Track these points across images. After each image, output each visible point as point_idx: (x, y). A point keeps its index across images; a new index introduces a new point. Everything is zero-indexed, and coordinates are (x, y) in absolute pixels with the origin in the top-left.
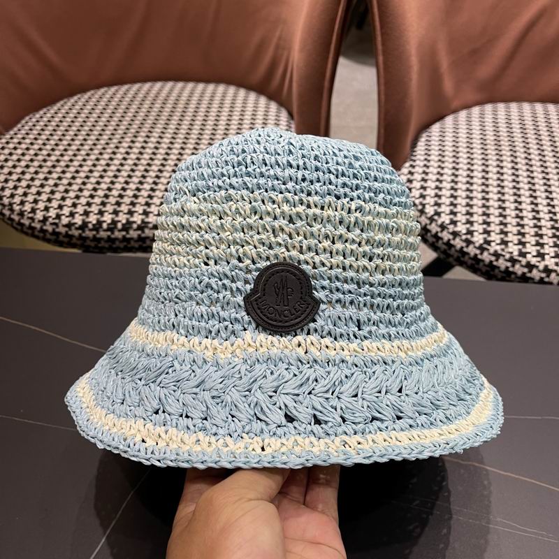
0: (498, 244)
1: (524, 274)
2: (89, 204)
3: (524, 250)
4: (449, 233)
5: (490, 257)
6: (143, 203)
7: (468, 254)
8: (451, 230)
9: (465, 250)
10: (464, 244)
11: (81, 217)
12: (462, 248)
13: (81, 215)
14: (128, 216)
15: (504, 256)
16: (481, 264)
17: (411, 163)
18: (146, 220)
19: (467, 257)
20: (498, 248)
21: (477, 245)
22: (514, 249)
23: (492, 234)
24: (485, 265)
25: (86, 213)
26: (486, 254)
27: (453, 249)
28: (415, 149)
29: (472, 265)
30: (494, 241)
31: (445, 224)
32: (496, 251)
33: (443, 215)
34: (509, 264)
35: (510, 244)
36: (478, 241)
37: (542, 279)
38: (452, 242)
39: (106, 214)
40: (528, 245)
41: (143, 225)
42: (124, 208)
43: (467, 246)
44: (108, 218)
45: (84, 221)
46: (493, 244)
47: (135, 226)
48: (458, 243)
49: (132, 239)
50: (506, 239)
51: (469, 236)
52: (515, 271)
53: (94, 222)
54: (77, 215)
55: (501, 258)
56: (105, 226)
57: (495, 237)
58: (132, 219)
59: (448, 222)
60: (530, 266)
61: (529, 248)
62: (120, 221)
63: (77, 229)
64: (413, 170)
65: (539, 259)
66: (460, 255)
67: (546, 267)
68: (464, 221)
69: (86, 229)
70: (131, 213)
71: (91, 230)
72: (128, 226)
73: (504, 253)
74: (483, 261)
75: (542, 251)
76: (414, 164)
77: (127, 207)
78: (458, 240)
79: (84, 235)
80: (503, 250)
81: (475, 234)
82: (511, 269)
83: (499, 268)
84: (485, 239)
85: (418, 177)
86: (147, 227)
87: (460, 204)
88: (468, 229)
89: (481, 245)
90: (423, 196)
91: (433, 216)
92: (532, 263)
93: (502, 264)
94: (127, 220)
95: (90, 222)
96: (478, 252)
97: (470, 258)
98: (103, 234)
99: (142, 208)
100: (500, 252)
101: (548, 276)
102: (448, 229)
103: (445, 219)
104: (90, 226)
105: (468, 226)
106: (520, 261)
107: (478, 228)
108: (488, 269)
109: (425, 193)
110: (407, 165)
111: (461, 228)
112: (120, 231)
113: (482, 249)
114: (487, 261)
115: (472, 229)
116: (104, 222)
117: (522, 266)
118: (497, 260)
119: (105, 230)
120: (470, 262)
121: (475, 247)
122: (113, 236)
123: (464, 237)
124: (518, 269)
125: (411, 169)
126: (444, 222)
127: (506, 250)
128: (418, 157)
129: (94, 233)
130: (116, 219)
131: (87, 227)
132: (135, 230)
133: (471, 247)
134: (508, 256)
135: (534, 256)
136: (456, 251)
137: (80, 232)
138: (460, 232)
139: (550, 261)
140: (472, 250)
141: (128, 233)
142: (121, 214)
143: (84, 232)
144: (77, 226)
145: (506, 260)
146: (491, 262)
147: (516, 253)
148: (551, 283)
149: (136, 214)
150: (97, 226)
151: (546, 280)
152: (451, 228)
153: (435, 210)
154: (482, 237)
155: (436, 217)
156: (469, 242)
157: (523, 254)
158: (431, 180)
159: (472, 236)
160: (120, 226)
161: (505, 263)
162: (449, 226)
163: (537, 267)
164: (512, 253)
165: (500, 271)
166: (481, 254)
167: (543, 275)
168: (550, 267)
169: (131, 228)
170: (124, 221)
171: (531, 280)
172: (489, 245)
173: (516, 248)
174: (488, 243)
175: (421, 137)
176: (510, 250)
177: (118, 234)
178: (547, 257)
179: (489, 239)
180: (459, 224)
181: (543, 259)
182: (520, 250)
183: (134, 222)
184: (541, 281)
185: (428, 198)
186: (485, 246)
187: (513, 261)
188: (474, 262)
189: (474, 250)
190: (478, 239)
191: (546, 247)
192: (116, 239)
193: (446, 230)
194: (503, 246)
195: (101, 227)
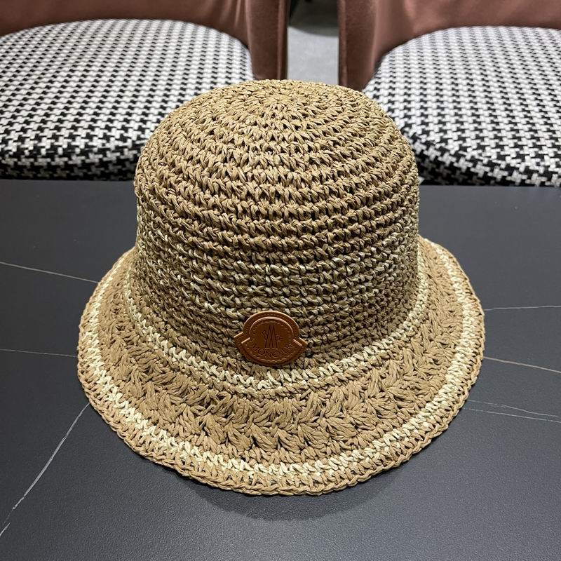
0: (474, 150)
1: (504, 177)
2: (24, 130)
3: (502, 153)
4: (421, 143)
5: (466, 163)
6: (86, 126)
7: (443, 163)
8: (423, 141)
9: (440, 159)
10: (439, 154)
11: (15, 144)
12: (437, 157)
13: (15, 141)
14: (70, 140)
15: (482, 161)
16: (458, 172)
17: (377, 80)
18: (90, 144)
19: (442, 167)
20: (475, 153)
21: (452, 152)
22: (492, 153)
23: (468, 140)
24: (462, 173)
25: (21, 139)
26: (462, 160)
27: (427, 160)
28: (379, 69)
29: (448, 175)
30: (470, 147)
31: (417, 135)
32: (473, 157)
33: (414, 126)
34: (488, 169)
35: (487, 148)
36: (453, 149)
37: (523, 181)
38: (425, 153)
39: (44, 139)
40: (506, 148)
41: (87, 149)
42: (65, 132)
43: (442, 155)
44: (46, 143)
45: (18, 148)
46: (469, 150)
47: (78, 151)
48: (432, 153)
49: (75, 165)
50: (482, 144)
51: (443, 145)
52: (495, 176)
53: (31, 148)
54: (10, 142)
55: (479, 163)
56: (43, 152)
57: (471, 143)
58: (73, 144)
59: (420, 132)
60: (510, 169)
61: (507, 151)
62: (60, 146)
63: (11, 157)
64: (378, 87)
65: (519, 160)
66: (435, 166)
67: (527, 168)
68: (437, 130)
69: (23, 156)
70: (72, 137)
71: (27, 157)
72: (70, 151)
73: (481, 158)
74: (460, 169)
75: (521, 152)
76: (379, 81)
77: (68, 131)
78: (431, 149)
79: (19, 163)
80: (480, 155)
81: (450, 141)
82: (490, 174)
83: (477, 174)
84: (460, 145)
85: (384, 92)
86: (91, 151)
87: (431, 115)
88: (441, 138)
89: (457, 152)
90: (390, 110)
91: (403, 128)
92: (512, 165)
93: (480, 169)
94: (69, 144)
95: (27, 149)
96: (454, 159)
97: (446, 168)
98: (42, 162)
99: (85, 131)
100: (477, 157)
101: (530, 178)
102: (421, 139)
103: (417, 129)
104: (26, 152)
105: (442, 134)
106: (499, 165)
107: (452, 135)
108: (466, 177)
109: (393, 107)
110: (372, 82)
111: (434, 137)
112: (60, 156)
113: (458, 156)
114: (464, 168)
115: (446, 137)
116: (43, 147)
117: (501, 169)
118: (474, 166)
119: (43, 157)
120: (446, 172)
121: (450, 155)
122: (53, 163)
123: (438, 146)
124: (498, 174)
125: (376, 86)
126: (415, 133)
127: (484, 155)
128: (383, 74)
129: (32, 160)
130: (56, 144)
131: (23, 154)
132: (78, 155)
133: (446, 155)
134: (486, 161)
135: (513, 158)
136: (431, 162)
137: (16, 160)
138: (434, 141)
139: (531, 162)
140: (447, 159)
141: (70, 159)
142: (61, 138)
143: (20, 160)
144: (11, 153)
145: (484, 165)
146: (468, 168)
147: (494, 157)
148: (533, 185)
149: (78, 138)
150: (35, 152)
151: (528, 182)
152: (424, 139)
153: (406, 123)
154: (457, 144)
155: (407, 129)
156: (443, 151)
157: (501, 157)
158: (398, 94)
159: (447, 144)
160: (60, 151)
161: (483, 168)
162: (421, 137)
163: (518, 169)
164: (490, 157)
165: (479, 178)
166: (458, 161)
167: (525, 177)
168: (531, 168)
169: (74, 152)
170: (65, 146)
171: (512, 183)
172: (466, 151)
173: (495, 151)
174: (465, 149)
175: (385, 58)
176: (488, 154)
177: (59, 161)
178: (526, 158)
179: (465, 145)
180: (431, 133)
181: (523, 160)
182: (498, 153)
183: (77, 146)
184: (523, 183)
185: (396, 111)
186: (461, 152)
187: (491, 165)
188: (449, 172)
189: (450, 158)
190: (453, 146)
191: (525, 148)
192: (58, 166)
193: (418, 141)
194: (480, 151)
195: (39, 152)
